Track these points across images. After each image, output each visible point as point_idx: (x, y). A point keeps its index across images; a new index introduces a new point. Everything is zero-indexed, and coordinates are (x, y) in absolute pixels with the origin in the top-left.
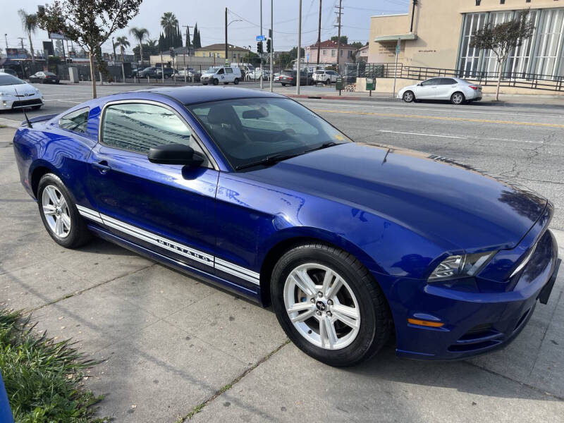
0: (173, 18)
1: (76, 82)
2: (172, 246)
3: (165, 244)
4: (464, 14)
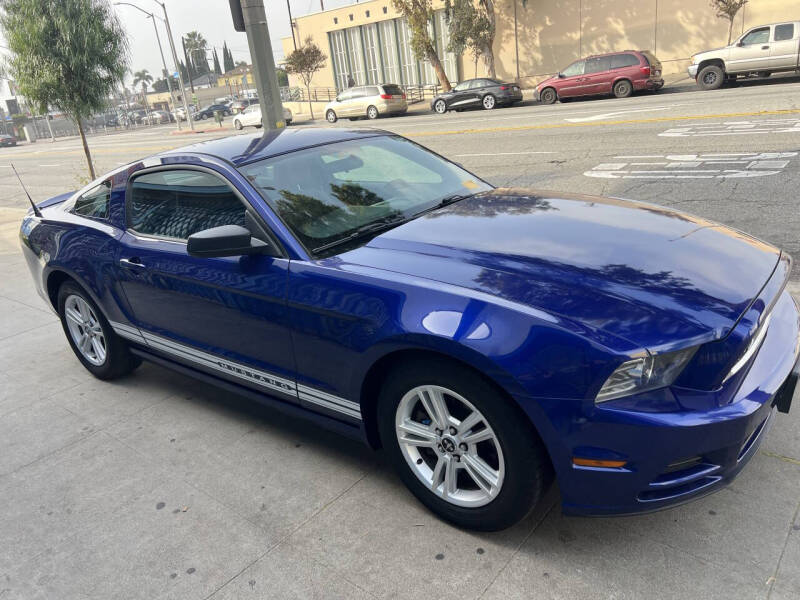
0: (200, 38)
1: (33, 141)
2: (239, 371)
3: (229, 367)
4: (329, 33)
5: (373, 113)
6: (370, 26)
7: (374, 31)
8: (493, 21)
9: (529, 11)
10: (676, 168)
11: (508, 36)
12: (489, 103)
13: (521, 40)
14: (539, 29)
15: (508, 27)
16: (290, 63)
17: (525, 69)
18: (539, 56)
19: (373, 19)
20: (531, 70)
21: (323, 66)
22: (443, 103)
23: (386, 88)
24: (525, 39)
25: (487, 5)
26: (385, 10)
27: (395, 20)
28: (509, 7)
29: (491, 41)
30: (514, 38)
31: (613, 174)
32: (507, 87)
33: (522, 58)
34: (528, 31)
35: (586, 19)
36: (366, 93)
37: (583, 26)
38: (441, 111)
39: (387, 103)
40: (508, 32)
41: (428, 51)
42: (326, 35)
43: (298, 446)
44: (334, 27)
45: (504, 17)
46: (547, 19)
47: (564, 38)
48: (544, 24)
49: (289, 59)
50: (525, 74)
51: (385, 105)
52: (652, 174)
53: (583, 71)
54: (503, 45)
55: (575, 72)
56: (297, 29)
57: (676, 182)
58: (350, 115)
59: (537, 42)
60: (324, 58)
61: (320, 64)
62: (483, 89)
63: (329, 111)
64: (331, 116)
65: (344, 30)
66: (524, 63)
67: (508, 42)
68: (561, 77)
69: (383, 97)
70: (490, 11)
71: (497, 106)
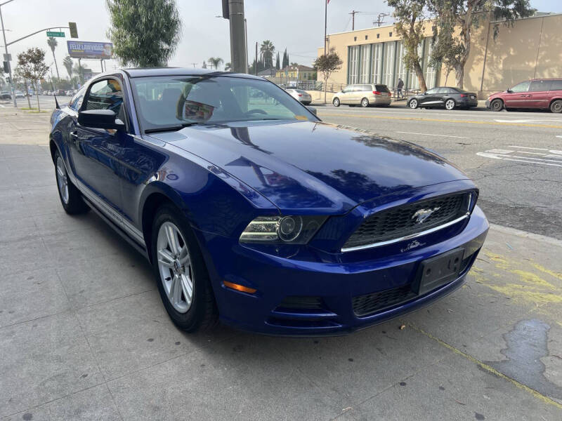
0: (271, 45)
4: (349, 47)
5: (365, 103)
6: (378, 44)
7: (380, 49)
8: (468, 47)
9: (498, 43)
10: (551, 159)
11: (479, 60)
12: (450, 105)
13: (488, 64)
14: (504, 57)
15: (480, 53)
16: (318, 64)
17: (488, 85)
18: (500, 77)
19: (381, 40)
20: (493, 86)
21: (339, 69)
22: (416, 101)
23: (377, 87)
24: (491, 64)
25: (465, 36)
26: (391, 34)
27: (396, 42)
28: (483, 39)
29: (464, 62)
30: (483, 62)
31: (498, 156)
32: (467, 95)
33: (487, 76)
34: (495, 57)
35: (543, 53)
36: (363, 89)
37: (539, 57)
38: (414, 107)
39: (376, 97)
40: (479, 57)
41: (415, 65)
42: (347, 48)
43: (133, 266)
44: (353, 43)
45: (477, 45)
46: (512, 50)
47: (523, 65)
48: (508, 53)
49: (317, 61)
50: (487, 89)
51: (374, 98)
52: (529, 160)
53: (528, 90)
54: (474, 66)
55: (521, 89)
56: (329, 43)
57: (542, 167)
58: (349, 102)
59: (501, 66)
60: (341, 63)
61: (337, 66)
62: (447, 95)
63: (336, 98)
64: (336, 102)
65: (360, 46)
66: (488, 80)
67: (478, 64)
68: (509, 92)
69: (374, 92)
70: (467, 40)
71: (455, 108)
